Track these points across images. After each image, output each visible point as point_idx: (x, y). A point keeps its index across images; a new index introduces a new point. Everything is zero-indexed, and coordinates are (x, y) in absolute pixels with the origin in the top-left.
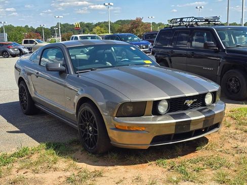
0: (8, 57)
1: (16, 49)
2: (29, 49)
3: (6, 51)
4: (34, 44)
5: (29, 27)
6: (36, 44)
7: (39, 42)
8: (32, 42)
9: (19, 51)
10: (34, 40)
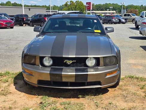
0: (111, 24)
1: (117, 19)
2: (126, 19)
3: (110, 20)
4: (130, 17)
5: (144, 6)
6: (131, 16)
7: (133, 15)
8: (129, 15)
9: (118, 21)
10: (130, 14)
